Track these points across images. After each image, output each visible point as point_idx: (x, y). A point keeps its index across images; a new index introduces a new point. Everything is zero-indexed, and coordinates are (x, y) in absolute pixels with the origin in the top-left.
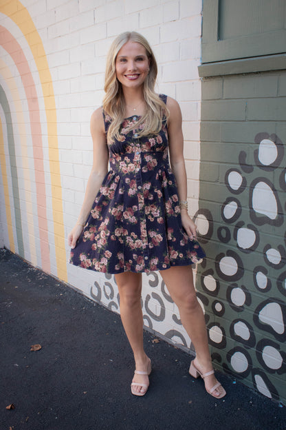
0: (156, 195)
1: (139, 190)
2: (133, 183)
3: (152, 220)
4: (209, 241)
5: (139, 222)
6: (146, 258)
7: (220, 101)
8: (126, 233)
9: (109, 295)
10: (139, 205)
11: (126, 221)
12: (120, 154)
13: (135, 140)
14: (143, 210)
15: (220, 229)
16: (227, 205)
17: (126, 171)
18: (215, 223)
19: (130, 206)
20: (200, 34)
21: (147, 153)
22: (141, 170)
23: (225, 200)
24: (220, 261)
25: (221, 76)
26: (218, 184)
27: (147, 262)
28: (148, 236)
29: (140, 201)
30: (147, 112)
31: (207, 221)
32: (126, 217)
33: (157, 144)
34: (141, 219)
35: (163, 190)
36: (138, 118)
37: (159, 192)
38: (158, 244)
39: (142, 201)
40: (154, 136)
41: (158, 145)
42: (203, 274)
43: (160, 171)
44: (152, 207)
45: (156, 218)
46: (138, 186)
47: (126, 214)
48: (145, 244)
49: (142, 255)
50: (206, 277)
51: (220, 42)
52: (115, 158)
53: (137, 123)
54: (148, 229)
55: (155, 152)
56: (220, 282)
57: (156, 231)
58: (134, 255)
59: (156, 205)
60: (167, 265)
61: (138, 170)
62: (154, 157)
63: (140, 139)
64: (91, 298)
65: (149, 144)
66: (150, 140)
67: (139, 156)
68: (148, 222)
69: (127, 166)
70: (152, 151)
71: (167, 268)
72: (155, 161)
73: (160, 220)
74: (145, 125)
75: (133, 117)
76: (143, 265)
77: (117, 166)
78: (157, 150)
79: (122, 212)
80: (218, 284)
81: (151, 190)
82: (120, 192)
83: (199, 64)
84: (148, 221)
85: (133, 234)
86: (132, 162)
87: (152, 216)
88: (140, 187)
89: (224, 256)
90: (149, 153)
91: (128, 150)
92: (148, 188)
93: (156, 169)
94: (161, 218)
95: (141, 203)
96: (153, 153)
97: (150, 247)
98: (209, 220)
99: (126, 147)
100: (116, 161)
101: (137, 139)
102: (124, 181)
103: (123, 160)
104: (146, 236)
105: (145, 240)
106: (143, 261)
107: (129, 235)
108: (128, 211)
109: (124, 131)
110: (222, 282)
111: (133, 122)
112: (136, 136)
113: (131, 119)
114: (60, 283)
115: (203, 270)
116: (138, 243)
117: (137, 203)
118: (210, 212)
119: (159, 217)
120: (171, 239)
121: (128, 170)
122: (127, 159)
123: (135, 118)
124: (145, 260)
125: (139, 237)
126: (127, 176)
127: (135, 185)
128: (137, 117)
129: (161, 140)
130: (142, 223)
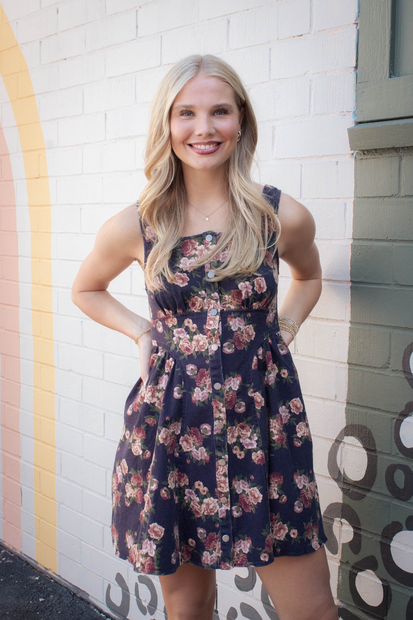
0: (250, 402)
1: (216, 393)
2: (202, 376)
3: (240, 455)
4: (368, 494)
5: (213, 459)
6: (226, 538)
7: (393, 199)
8: (185, 481)
9: (145, 604)
10: (216, 423)
11: (185, 455)
12: (175, 313)
13: (209, 286)
14: (224, 434)
15: (392, 470)
16: (407, 420)
17: (188, 349)
18: (380, 456)
19: (196, 423)
20: (354, 65)
21: (234, 312)
22: (221, 348)
23: (403, 408)
24: (391, 540)
25: (395, 149)
26: (387, 372)
27: (226, 548)
28: (232, 491)
29: (217, 415)
30: (233, 224)
31: (364, 452)
32: (185, 447)
33: (255, 293)
34: (219, 454)
35: (266, 392)
36: (216, 236)
37: (258, 397)
38: (252, 509)
39: (223, 416)
40: (250, 278)
41: (258, 297)
42: (353, 567)
43: (260, 351)
44: (243, 427)
45: (249, 453)
46: (213, 382)
47: (187, 441)
48: (225, 508)
49: (216, 530)
50: (359, 573)
51: (395, 79)
52: (163, 320)
53: (213, 247)
54: (231, 475)
55: (250, 309)
56: (393, 587)
57: (249, 480)
58: (201, 531)
59: (251, 423)
60: (270, 555)
61: (214, 347)
62: (249, 322)
63: (219, 283)
64: (107, 610)
65: (239, 293)
66: (241, 285)
67: (218, 318)
68: (233, 461)
69: (191, 340)
70: (244, 308)
71: (271, 561)
72: (251, 330)
73: (257, 456)
74: (229, 253)
75: (206, 234)
76: (217, 554)
77: (167, 338)
78: (256, 305)
79: (178, 437)
80: (387, 590)
81: (242, 393)
82: (177, 395)
83: (350, 122)
84: (233, 458)
85: (199, 485)
86: (201, 330)
87: (242, 448)
88: (217, 386)
89: (401, 530)
90: (239, 313)
91: (194, 304)
92: (236, 388)
93: (253, 346)
94: (260, 452)
95: (219, 419)
96: (246, 312)
97: (236, 514)
98: (367, 449)
99: (189, 297)
100: (165, 326)
101: (213, 283)
102: (184, 371)
103: (180, 324)
104: (228, 490)
105: (223, 499)
106: (218, 545)
107: (191, 486)
108: (190, 434)
109: (185, 263)
110: (396, 588)
111: (206, 244)
112: (211, 276)
113: (201, 238)
114: (41, 573)
115: (355, 559)
116: (208, 505)
117: (210, 420)
118: (370, 433)
119: (256, 451)
120: (276, 496)
121: (194, 347)
122: (189, 323)
123: (209, 238)
124: (223, 544)
125: (213, 493)
126: (191, 359)
127: (208, 381)
128: (213, 234)
129: (264, 284)
130: (221, 462)
